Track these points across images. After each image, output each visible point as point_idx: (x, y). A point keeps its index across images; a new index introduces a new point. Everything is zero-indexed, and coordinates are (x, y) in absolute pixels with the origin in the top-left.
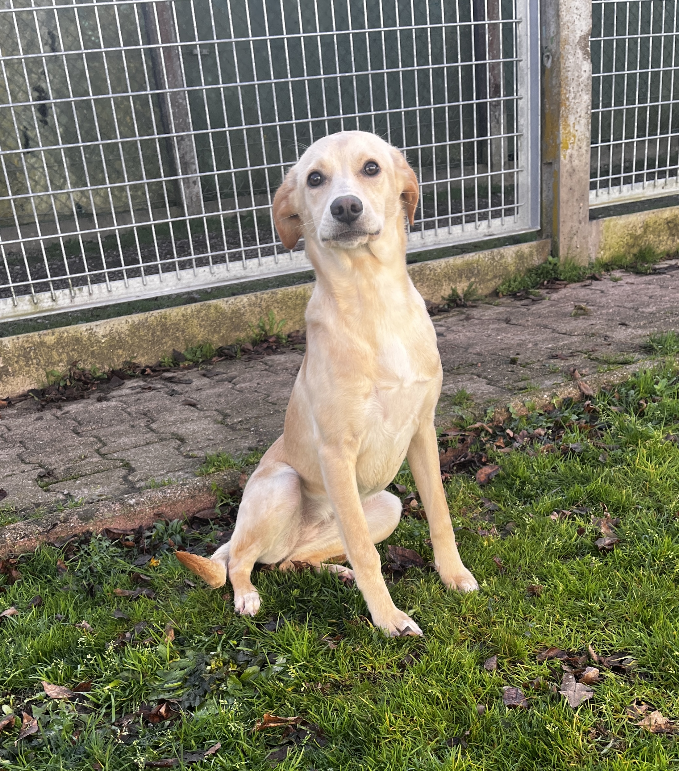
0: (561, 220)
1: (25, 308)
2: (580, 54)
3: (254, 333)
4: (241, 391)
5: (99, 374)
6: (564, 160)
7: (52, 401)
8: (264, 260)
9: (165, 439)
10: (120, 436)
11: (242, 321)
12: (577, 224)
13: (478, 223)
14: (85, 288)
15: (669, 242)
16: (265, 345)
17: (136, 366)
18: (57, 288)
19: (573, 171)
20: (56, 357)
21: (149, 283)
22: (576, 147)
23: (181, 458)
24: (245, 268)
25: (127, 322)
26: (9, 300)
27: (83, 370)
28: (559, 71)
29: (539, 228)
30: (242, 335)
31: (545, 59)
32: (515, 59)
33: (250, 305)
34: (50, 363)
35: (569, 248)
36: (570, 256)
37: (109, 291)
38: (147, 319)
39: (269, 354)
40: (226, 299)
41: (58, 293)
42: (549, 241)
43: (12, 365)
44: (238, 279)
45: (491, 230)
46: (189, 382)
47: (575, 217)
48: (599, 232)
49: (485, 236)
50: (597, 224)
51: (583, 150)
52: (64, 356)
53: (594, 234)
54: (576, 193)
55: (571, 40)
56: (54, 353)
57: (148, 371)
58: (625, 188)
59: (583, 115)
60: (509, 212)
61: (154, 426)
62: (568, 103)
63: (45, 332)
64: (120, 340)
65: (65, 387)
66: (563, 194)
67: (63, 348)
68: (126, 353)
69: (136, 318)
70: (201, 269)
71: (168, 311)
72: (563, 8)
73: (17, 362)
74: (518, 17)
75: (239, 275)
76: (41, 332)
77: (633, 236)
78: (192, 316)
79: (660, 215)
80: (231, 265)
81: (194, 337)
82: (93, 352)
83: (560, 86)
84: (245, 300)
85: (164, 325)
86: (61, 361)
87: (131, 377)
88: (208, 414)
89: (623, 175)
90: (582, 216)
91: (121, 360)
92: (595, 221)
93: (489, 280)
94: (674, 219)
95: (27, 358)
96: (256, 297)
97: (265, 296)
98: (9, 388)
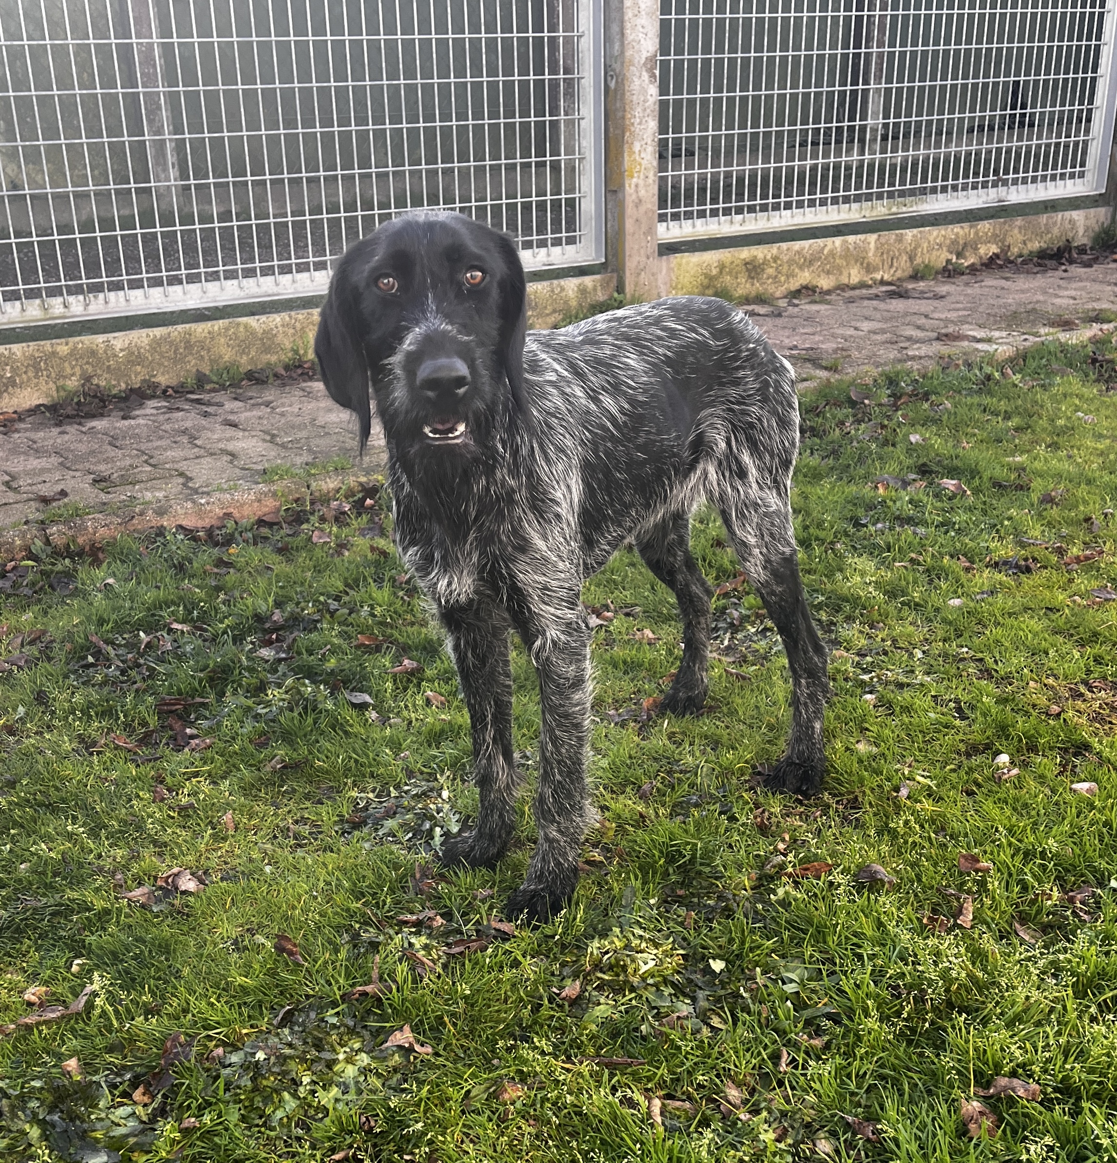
0: (627, 253)
1: (34, 313)
2: (645, 76)
3: (286, 357)
4: (282, 414)
5: (114, 392)
6: (629, 190)
7: (68, 417)
8: (299, 276)
9: (215, 454)
10: (165, 450)
11: (273, 343)
12: (644, 259)
13: (536, 250)
14: (101, 296)
15: (748, 286)
16: (300, 371)
17: (156, 386)
18: (70, 293)
19: (639, 202)
20: (69, 371)
21: (171, 294)
22: (642, 176)
23: (237, 471)
24: (277, 284)
25: (148, 336)
26: (18, 303)
27: (98, 386)
28: (623, 94)
29: (603, 260)
30: (273, 359)
31: (609, 78)
32: (576, 76)
33: (283, 326)
34: (61, 376)
35: (636, 285)
36: (637, 295)
37: (127, 301)
38: (169, 334)
39: (304, 381)
40: (257, 317)
41: (71, 299)
42: (615, 275)
43: (20, 376)
44: (269, 296)
45: (550, 259)
46: (220, 405)
47: (642, 251)
48: (670, 270)
49: (545, 265)
50: (668, 260)
51: (650, 181)
52: (77, 369)
53: (664, 271)
54: (643, 226)
55: (636, 61)
56: (66, 364)
57: (170, 392)
58: (699, 222)
59: (649, 142)
60: (571, 241)
61: (198, 442)
62: (633, 129)
63: (58, 341)
64: (139, 355)
65: (79, 403)
66: (629, 225)
67: (77, 360)
68: (144, 371)
69: (158, 332)
70: (229, 283)
71: (193, 326)
72: (628, 25)
73: (25, 373)
74: (580, 30)
75: (270, 292)
76: (54, 341)
77: (706, 275)
78: (219, 334)
79: (736, 255)
80: (262, 280)
81: (221, 357)
82: (109, 367)
83: (625, 111)
84: (278, 319)
85: (188, 342)
86: (73, 375)
87: (153, 397)
88: (254, 433)
89: (696, 208)
90: (650, 251)
91: (140, 378)
92: (665, 257)
93: (548, 315)
94: (753, 261)
95: (37, 369)
96: (290, 317)
97: (300, 317)
98: (15, 401)
